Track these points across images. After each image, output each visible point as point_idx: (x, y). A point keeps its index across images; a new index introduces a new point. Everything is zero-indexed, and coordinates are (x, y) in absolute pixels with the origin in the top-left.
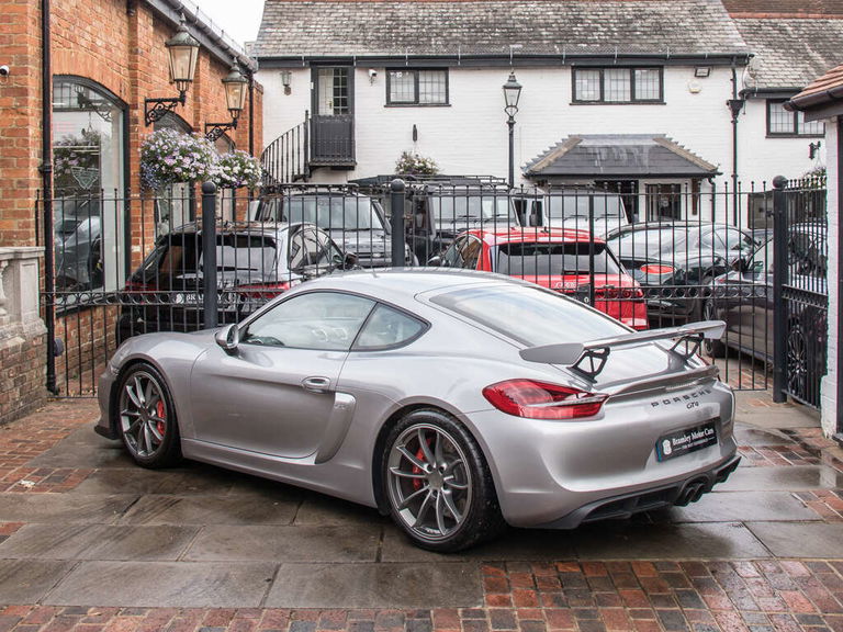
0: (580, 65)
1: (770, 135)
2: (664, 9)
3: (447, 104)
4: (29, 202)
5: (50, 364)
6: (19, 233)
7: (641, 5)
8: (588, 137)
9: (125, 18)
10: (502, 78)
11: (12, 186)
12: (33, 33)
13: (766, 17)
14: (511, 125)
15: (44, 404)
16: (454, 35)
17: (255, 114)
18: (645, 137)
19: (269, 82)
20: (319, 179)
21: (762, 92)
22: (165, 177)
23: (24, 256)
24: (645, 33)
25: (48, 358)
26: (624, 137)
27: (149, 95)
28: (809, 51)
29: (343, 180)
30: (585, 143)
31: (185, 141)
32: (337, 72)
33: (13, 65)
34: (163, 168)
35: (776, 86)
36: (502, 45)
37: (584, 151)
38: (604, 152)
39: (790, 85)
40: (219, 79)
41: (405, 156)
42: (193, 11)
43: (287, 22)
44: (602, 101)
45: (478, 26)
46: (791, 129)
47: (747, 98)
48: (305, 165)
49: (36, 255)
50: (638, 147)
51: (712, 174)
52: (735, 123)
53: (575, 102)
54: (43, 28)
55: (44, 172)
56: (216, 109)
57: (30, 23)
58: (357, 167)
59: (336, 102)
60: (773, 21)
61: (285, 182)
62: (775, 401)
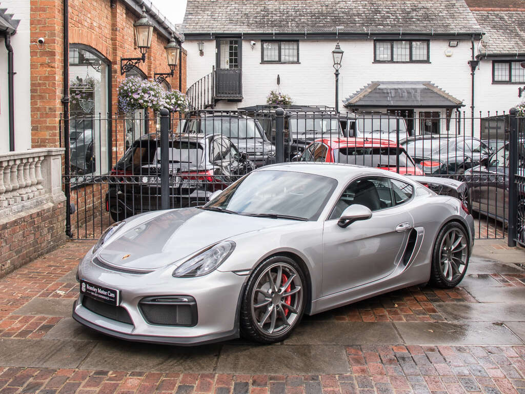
0: (379, 38)
1: (494, 82)
2: (429, 5)
3: (298, 62)
4: (55, 120)
5: (68, 219)
6: (50, 139)
7: (415, 3)
8: (383, 83)
9: (109, 9)
10: (332, 46)
11: (46, 111)
12: (59, 18)
13: (492, 10)
14: (337, 75)
15: (65, 242)
16: (302, 20)
17: (182, 68)
18: (418, 83)
19: (190, 48)
20: (220, 107)
21: (490, 56)
22: (133, 105)
23: (53, 154)
24: (418, 20)
25: (67, 215)
26: (405, 83)
27: (123, 56)
28: (518, 31)
29: (235, 108)
30: (381, 86)
31: (145, 84)
32: (231, 42)
33: (47, 37)
34: (132, 100)
35: (499, 52)
36: (331, 26)
37: (380, 91)
38: (393, 92)
39: (507, 52)
40: (162, 46)
41: (272, 93)
42: (149, 5)
43: (201, 12)
44: (392, 61)
45: (316, 15)
46: (507, 79)
47: (481, 59)
48: (212, 98)
49: (60, 153)
50: (414, 89)
51: (459, 106)
52: (473, 75)
53: (376, 61)
54: (64, 14)
55: (64, 103)
56: (160, 64)
57: (57, 12)
58: (243, 100)
59: (231, 61)
60: (496, 12)
61: (200, 109)
62: (509, 246)
